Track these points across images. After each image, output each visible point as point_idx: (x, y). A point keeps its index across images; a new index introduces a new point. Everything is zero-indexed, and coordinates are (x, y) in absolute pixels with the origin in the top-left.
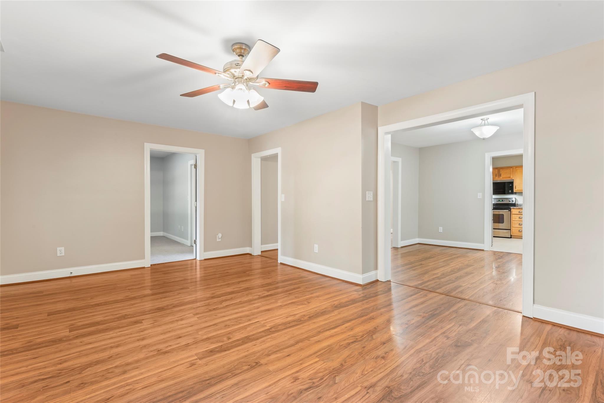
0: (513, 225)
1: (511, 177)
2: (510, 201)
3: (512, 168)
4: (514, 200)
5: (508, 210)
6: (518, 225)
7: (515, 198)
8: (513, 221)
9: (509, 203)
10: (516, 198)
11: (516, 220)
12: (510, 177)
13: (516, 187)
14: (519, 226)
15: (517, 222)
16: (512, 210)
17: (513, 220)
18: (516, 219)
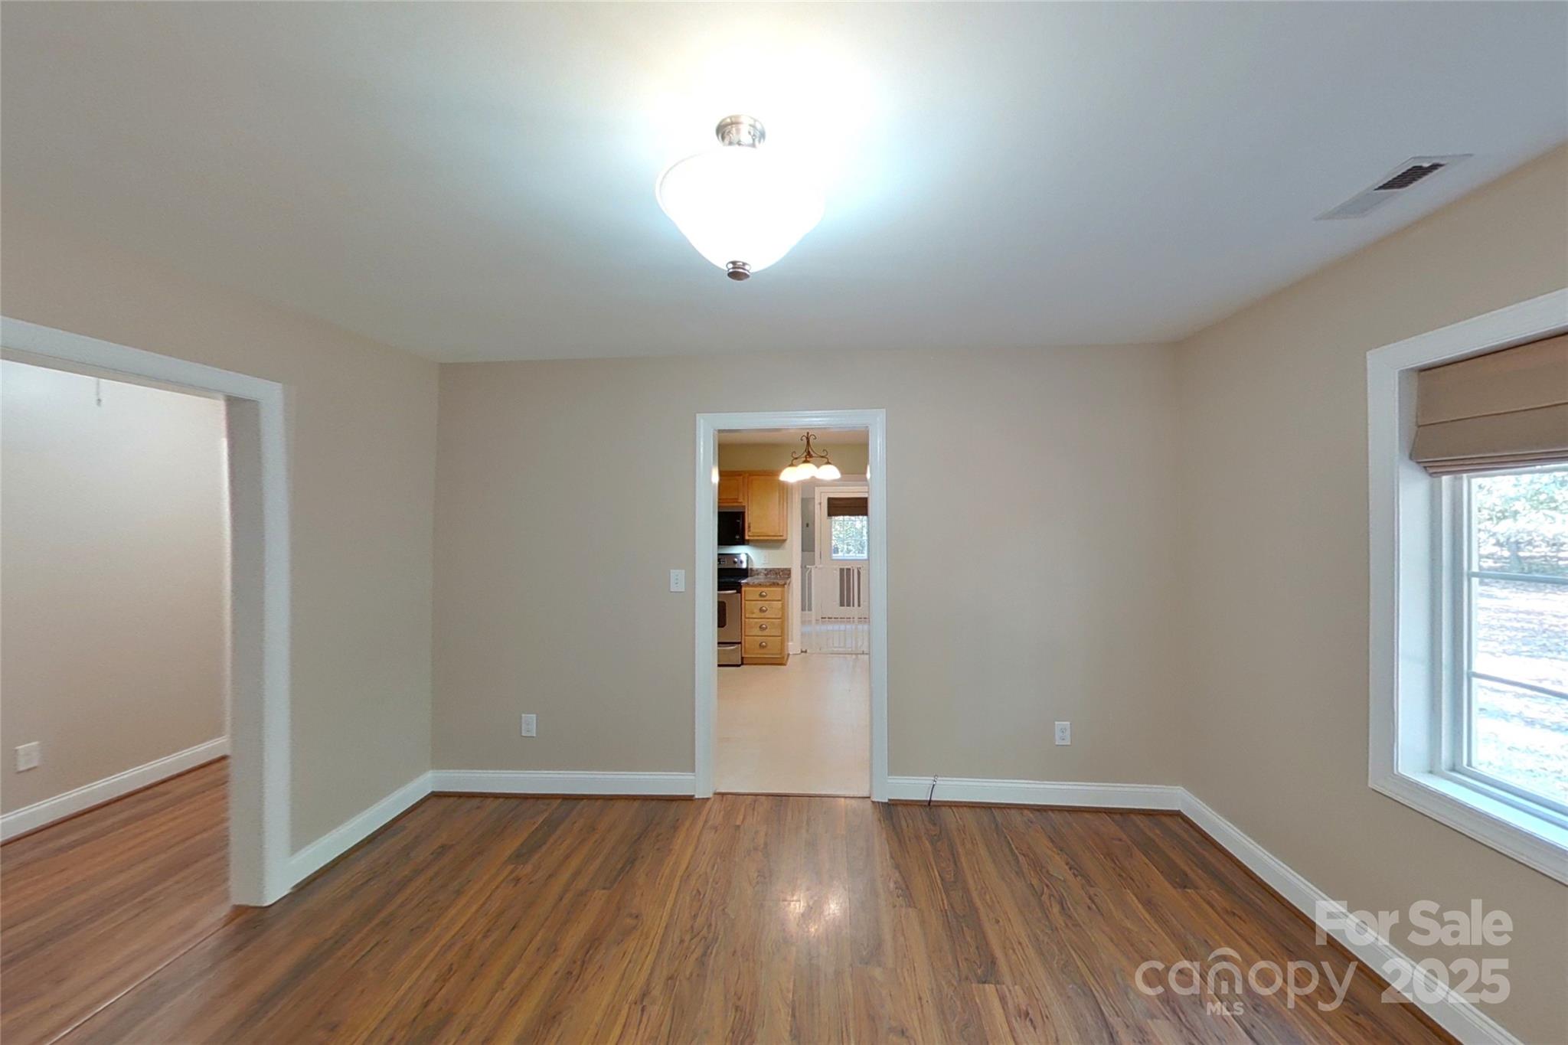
0: (747, 630)
1: (740, 501)
2: (735, 562)
3: (740, 475)
4: (743, 558)
5: (735, 591)
6: (758, 629)
7: (747, 554)
8: (747, 620)
9: (734, 567)
10: (750, 554)
11: (754, 616)
12: (736, 500)
13: (749, 527)
14: (760, 633)
15: (756, 623)
16: (743, 589)
17: (747, 616)
18: (753, 613)
